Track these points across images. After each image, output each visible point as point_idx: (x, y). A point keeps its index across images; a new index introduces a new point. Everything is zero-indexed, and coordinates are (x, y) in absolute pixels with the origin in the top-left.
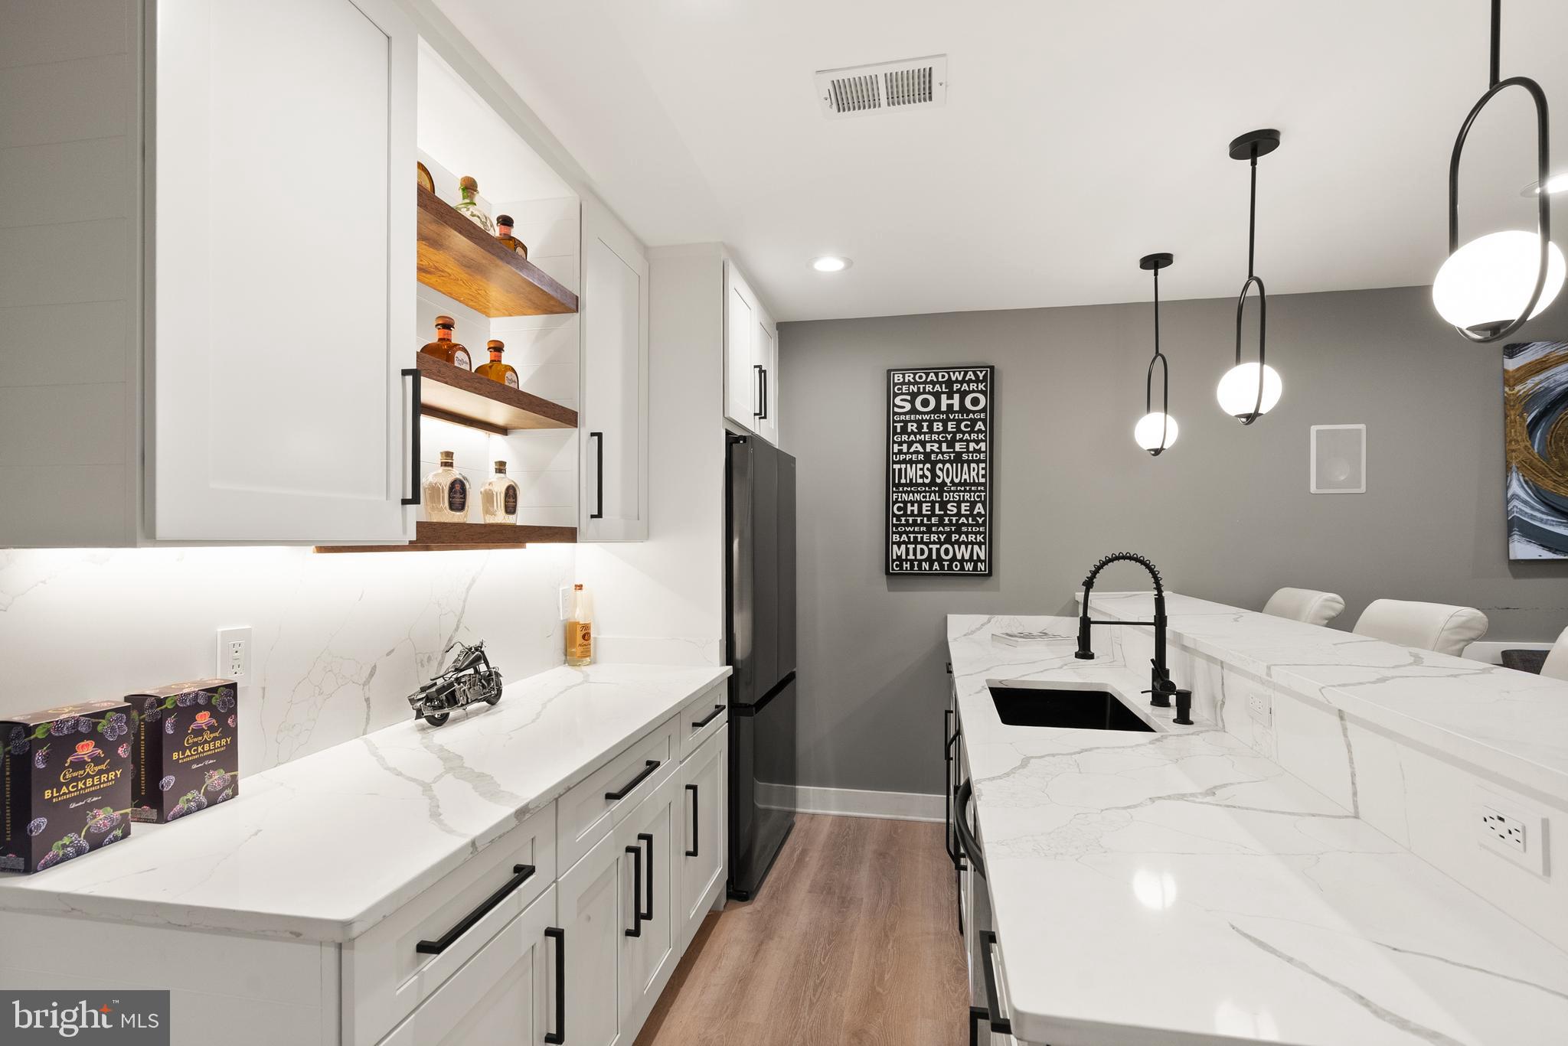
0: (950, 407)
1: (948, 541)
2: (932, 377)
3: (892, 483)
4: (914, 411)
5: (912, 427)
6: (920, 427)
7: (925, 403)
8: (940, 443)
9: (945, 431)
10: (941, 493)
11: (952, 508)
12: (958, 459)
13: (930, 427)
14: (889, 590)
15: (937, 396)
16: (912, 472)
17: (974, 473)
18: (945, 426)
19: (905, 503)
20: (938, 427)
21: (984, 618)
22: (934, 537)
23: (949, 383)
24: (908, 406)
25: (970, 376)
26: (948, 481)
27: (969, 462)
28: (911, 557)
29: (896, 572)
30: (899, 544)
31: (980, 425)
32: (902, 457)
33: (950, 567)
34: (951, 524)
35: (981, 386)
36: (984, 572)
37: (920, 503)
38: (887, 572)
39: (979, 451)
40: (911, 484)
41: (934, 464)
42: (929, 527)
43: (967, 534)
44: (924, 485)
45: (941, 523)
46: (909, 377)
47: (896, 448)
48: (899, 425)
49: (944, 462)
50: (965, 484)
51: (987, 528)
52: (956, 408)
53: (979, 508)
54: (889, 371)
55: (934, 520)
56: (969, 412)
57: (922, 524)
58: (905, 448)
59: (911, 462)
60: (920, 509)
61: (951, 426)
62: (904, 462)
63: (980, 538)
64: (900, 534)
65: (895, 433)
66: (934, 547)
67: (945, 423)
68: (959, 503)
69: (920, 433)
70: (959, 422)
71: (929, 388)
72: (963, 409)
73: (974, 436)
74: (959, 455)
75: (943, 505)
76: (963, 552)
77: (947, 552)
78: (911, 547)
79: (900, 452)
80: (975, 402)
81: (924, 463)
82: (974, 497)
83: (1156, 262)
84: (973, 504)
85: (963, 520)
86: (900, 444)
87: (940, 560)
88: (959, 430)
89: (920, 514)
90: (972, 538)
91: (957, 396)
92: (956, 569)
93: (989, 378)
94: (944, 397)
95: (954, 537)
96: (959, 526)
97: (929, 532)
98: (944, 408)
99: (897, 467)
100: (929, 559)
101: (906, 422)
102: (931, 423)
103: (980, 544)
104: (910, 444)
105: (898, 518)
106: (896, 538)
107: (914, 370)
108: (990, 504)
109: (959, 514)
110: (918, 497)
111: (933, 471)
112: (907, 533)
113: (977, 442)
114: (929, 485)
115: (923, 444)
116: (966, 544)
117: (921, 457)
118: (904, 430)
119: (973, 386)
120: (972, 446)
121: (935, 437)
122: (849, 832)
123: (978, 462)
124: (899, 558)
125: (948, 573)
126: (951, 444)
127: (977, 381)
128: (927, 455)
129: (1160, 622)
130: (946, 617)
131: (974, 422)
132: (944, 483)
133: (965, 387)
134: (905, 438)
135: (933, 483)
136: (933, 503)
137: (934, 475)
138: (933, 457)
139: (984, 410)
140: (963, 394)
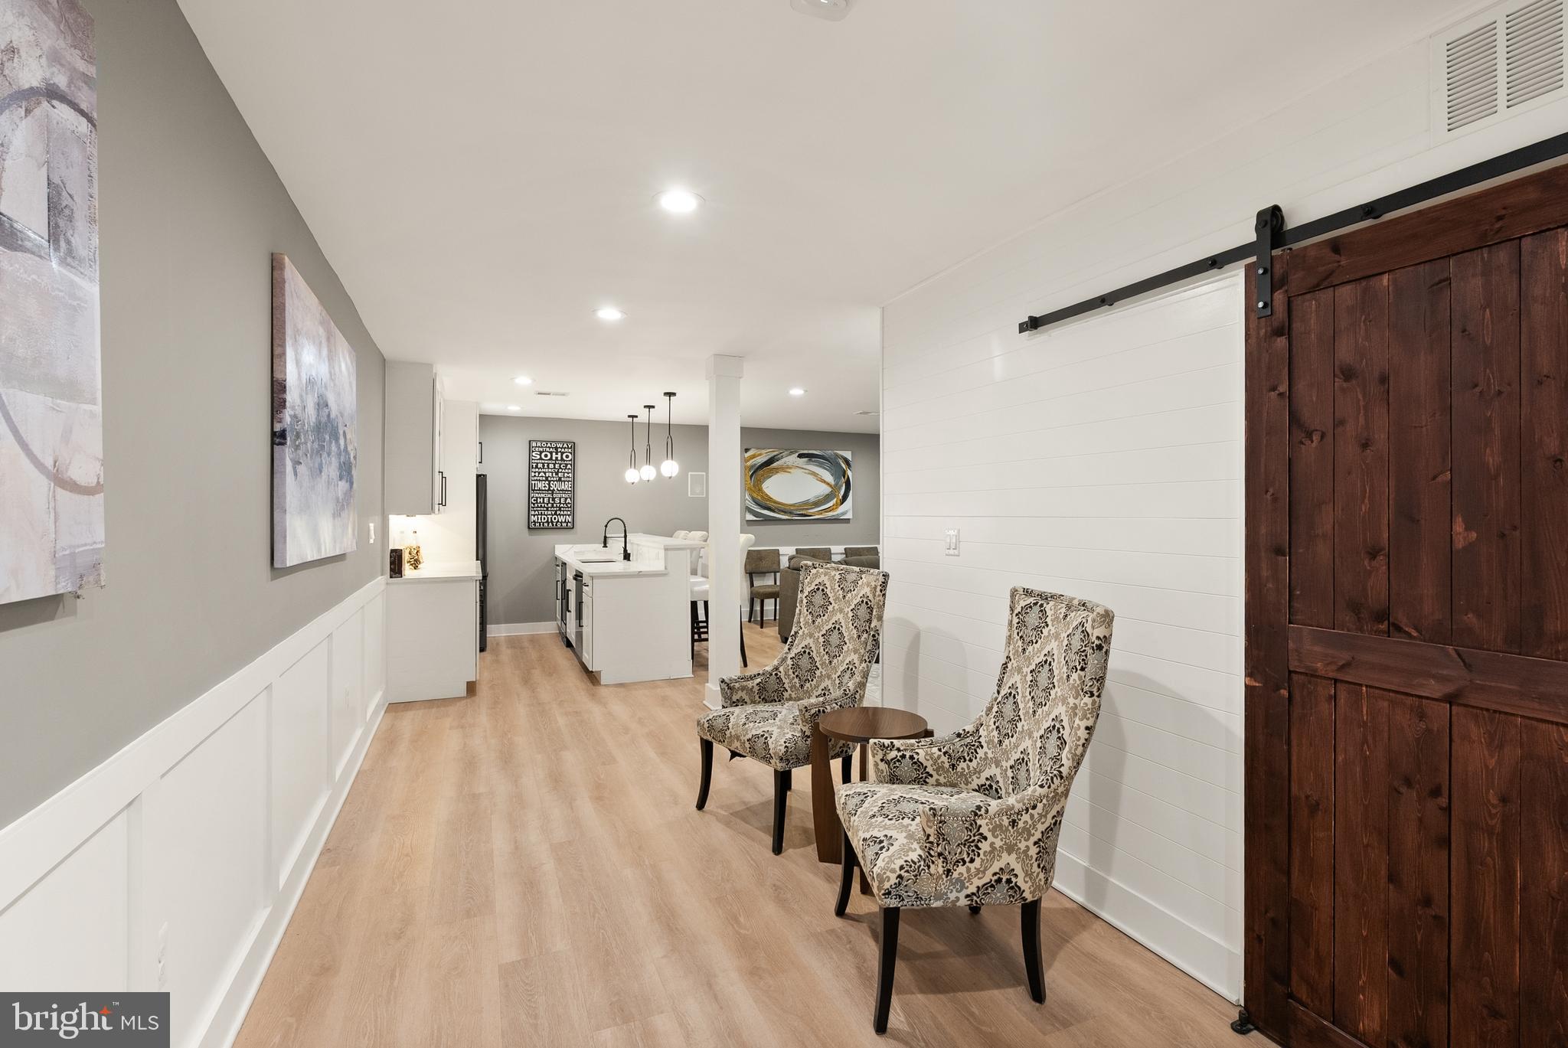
0: (557, 458)
1: (555, 514)
2: (549, 445)
3: (531, 489)
4: (541, 459)
5: (540, 466)
6: (544, 466)
7: (546, 456)
8: (552, 473)
9: (554, 468)
10: (552, 494)
11: (557, 501)
12: (560, 480)
13: (548, 466)
14: (530, 535)
15: (551, 453)
16: (540, 485)
17: (566, 486)
18: (554, 466)
19: (537, 498)
20: (551, 466)
21: (571, 546)
22: (550, 513)
23: (556, 448)
24: (538, 457)
25: (565, 445)
26: (555, 489)
27: (564, 481)
28: (539, 521)
29: (532, 528)
30: (534, 515)
31: (569, 466)
32: (536, 478)
33: (556, 525)
34: (557, 507)
35: (570, 450)
36: (570, 527)
37: (544, 498)
38: (529, 528)
39: (569, 477)
40: (540, 490)
41: (550, 481)
42: (547, 508)
43: (563, 511)
44: (545, 490)
45: (553, 506)
46: (539, 444)
47: (533, 474)
48: (534, 465)
49: (554, 481)
50: (563, 490)
51: (572, 509)
52: (559, 458)
53: (569, 501)
54: (530, 441)
55: (550, 505)
56: (564, 461)
57: (544, 507)
58: (537, 474)
59: (540, 480)
60: (544, 500)
61: (557, 466)
62: (537, 480)
63: (569, 513)
64: (535, 511)
65: (533, 468)
66: (550, 517)
67: (554, 464)
68: (560, 498)
69: (544, 468)
70: (560, 464)
71: (548, 449)
72: (562, 459)
73: (566, 471)
74: (560, 478)
75: (553, 499)
76: (562, 519)
77: (555, 519)
78: (540, 517)
79: (535, 476)
80: (567, 457)
81: (545, 481)
82: (567, 496)
83: (633, 417)
84: (566, 499)
85: (562, 505)
86: (535, 472)
87: (552, 522)
88: (560, 468)
89: (544, 502)
90: (565, 513)
91: (559, 454)
92: (559, 525)
93: (573, 447)
94: (554, 454)
95: (558, 512)
96: (560, 508)
97: (547, 510)
98: (554, 458)
99: (533, 482)
100: (547, 522)
101: (537, 463)
102: (548, 464)
103: (569, 515)
104: (539, 473)
105: (534, 504)
106: (533, 513)
107: (541, 441)
108: (573, 499)
109: (560, 503)
110: (542, 495)
111: (549, 484)
112: (538, 511)
113: (568, 473)
114: (548, 491)
115: (545, 473)
116: (563, 515)
117: (544, 478)
118: (537, 467)
119: (566, 450)
120: (566, 474)
121: (550, 470)
122: (514, 642)
123: (568, 481)
124: (534, 521)
125: (555, 527)
126: (557, 474)
127: (568, 448)
128: (547, 478)
129: (625, 537)
130: (554, 547)
131: (567, 465)
132: (554, 490)
133: (563, 450)
134: (537, 470)
135: (549, 490)
136: (549, 498)
137: (550, 486)
138: (549, 479)
139: (571, 460)
140: (562, 453)
